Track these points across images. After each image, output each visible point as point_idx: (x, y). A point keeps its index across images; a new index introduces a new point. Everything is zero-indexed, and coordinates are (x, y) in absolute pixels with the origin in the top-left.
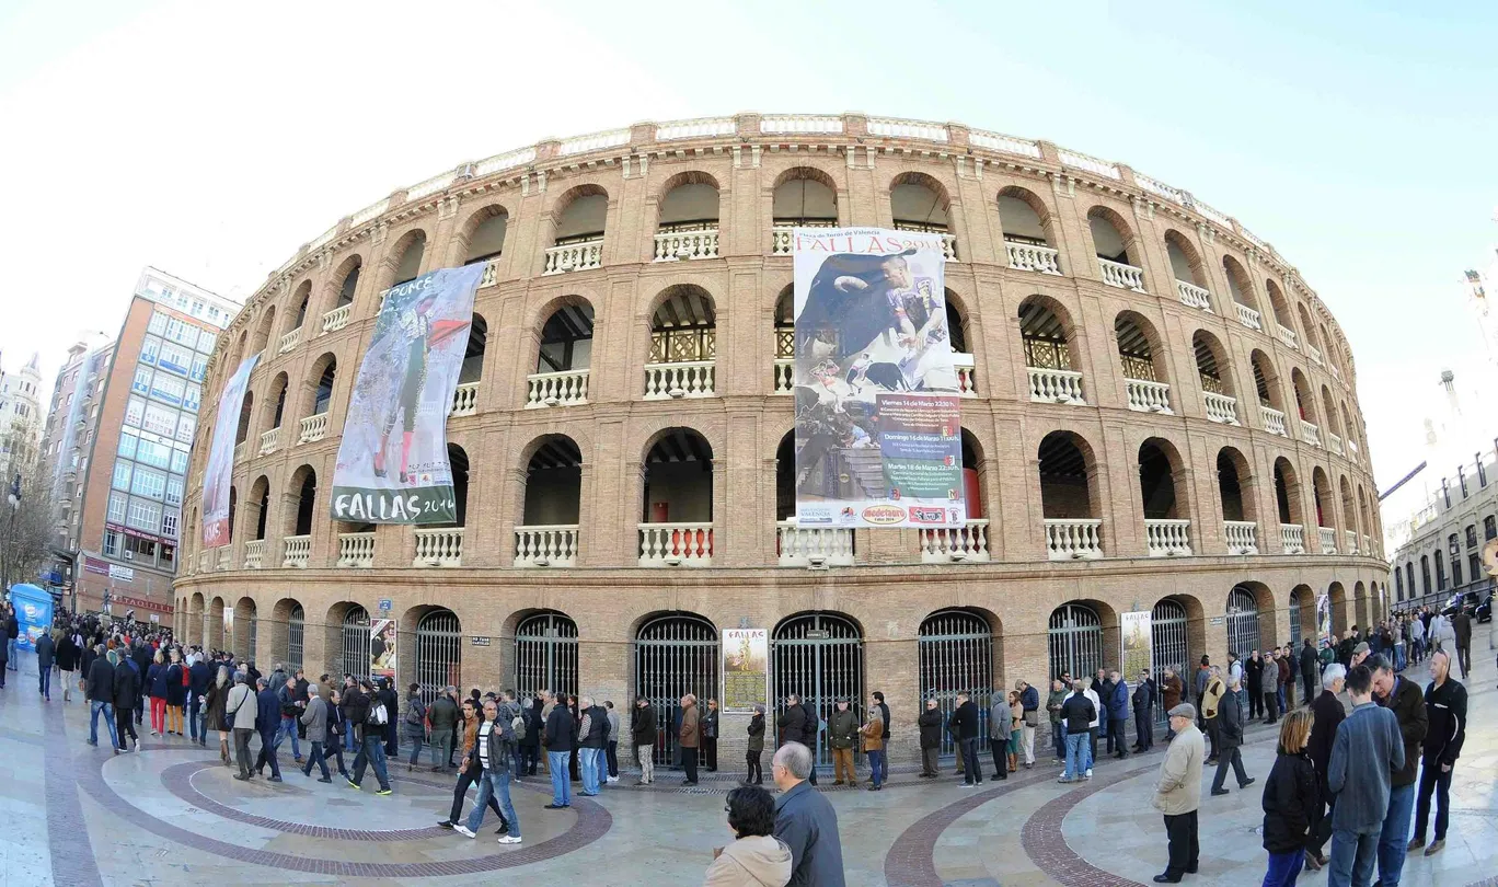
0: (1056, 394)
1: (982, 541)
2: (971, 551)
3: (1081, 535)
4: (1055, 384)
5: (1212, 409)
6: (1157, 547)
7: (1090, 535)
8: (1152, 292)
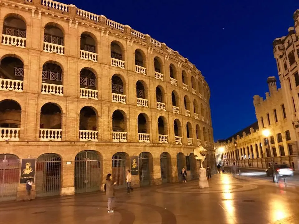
0: (118, 100)
1: (96, 136)
2: (93, 139)
3: (122, 136)
4: (118, 98)
5: (158, 106)
6: (141, 140)
7: (124, 136)
8: (148, 75)
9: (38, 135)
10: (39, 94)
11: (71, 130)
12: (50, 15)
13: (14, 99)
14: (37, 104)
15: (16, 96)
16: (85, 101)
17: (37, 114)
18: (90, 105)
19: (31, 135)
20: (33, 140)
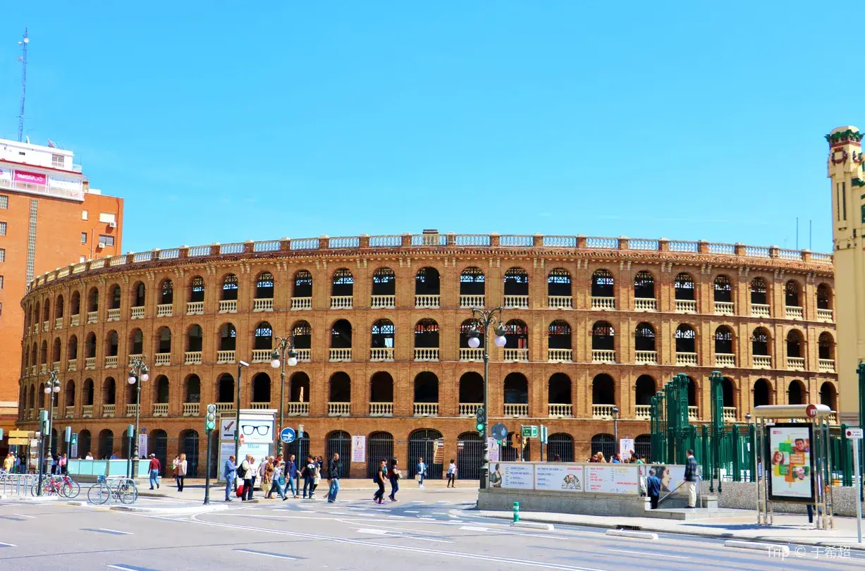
1: (436, 411)
2: (432, 413)
9: (367, 410)
10: (367, 361)
11: (403, 403)
12: (376, 259)
13: (344, 370)
14: (365, 375)
15: (346, 367)
16: (419, 365)
17: (366, 386)
18: (426, 370)
19: (360, 409)
20: (361, 415)
